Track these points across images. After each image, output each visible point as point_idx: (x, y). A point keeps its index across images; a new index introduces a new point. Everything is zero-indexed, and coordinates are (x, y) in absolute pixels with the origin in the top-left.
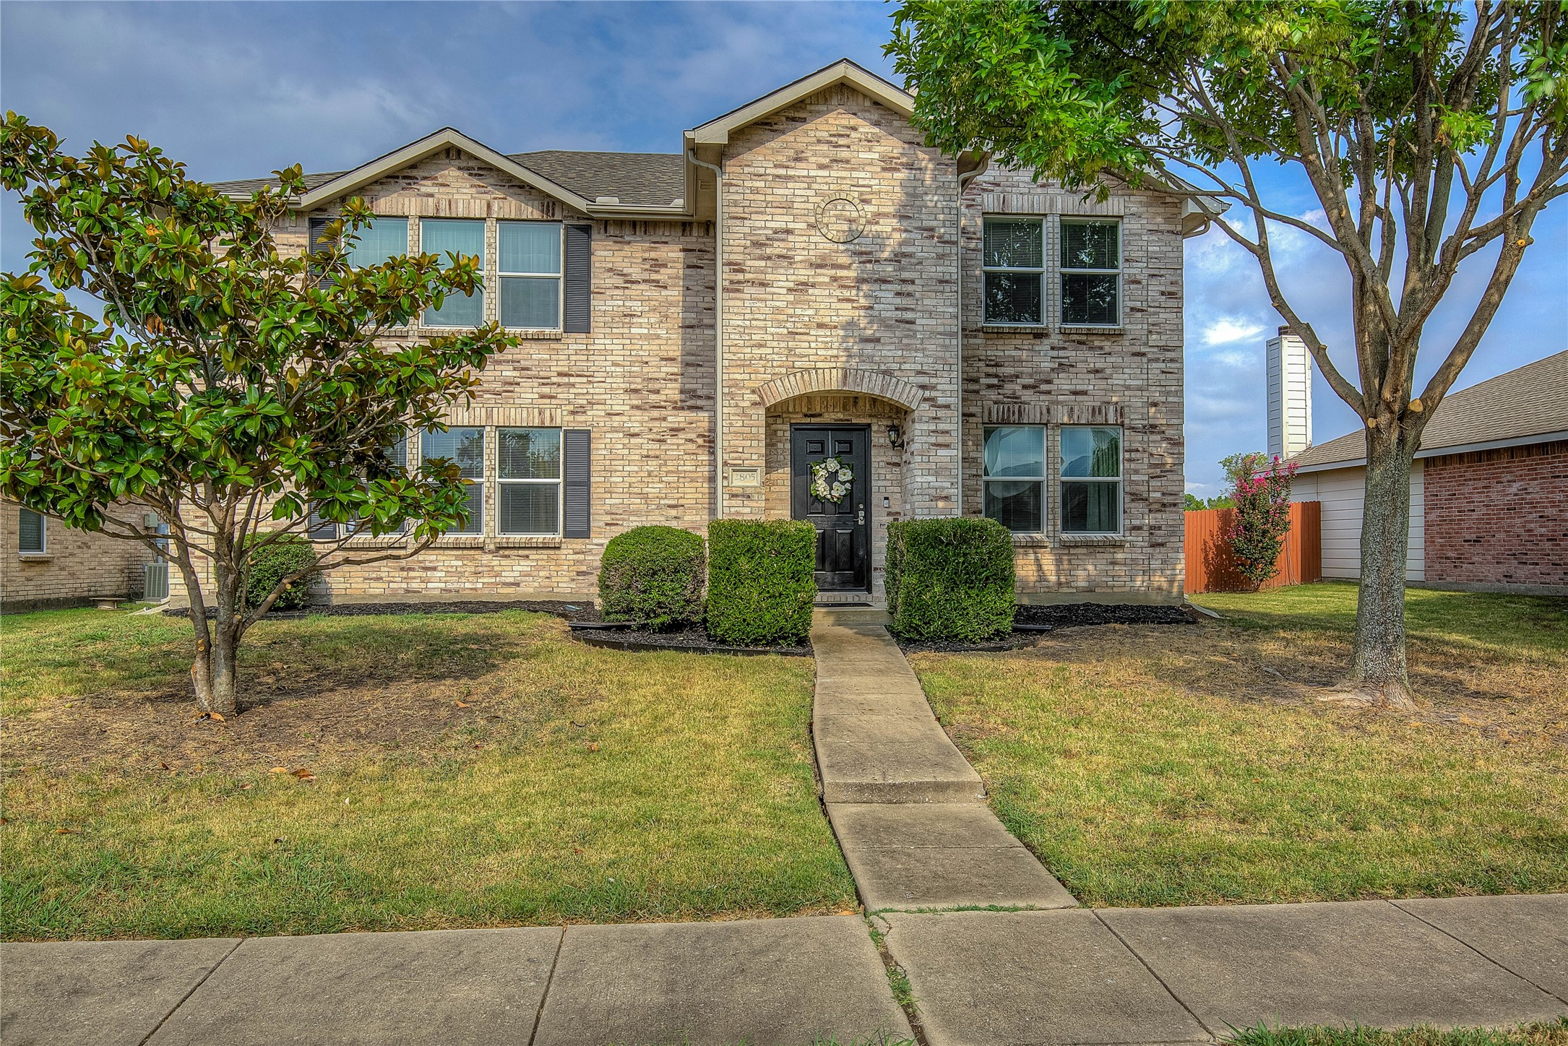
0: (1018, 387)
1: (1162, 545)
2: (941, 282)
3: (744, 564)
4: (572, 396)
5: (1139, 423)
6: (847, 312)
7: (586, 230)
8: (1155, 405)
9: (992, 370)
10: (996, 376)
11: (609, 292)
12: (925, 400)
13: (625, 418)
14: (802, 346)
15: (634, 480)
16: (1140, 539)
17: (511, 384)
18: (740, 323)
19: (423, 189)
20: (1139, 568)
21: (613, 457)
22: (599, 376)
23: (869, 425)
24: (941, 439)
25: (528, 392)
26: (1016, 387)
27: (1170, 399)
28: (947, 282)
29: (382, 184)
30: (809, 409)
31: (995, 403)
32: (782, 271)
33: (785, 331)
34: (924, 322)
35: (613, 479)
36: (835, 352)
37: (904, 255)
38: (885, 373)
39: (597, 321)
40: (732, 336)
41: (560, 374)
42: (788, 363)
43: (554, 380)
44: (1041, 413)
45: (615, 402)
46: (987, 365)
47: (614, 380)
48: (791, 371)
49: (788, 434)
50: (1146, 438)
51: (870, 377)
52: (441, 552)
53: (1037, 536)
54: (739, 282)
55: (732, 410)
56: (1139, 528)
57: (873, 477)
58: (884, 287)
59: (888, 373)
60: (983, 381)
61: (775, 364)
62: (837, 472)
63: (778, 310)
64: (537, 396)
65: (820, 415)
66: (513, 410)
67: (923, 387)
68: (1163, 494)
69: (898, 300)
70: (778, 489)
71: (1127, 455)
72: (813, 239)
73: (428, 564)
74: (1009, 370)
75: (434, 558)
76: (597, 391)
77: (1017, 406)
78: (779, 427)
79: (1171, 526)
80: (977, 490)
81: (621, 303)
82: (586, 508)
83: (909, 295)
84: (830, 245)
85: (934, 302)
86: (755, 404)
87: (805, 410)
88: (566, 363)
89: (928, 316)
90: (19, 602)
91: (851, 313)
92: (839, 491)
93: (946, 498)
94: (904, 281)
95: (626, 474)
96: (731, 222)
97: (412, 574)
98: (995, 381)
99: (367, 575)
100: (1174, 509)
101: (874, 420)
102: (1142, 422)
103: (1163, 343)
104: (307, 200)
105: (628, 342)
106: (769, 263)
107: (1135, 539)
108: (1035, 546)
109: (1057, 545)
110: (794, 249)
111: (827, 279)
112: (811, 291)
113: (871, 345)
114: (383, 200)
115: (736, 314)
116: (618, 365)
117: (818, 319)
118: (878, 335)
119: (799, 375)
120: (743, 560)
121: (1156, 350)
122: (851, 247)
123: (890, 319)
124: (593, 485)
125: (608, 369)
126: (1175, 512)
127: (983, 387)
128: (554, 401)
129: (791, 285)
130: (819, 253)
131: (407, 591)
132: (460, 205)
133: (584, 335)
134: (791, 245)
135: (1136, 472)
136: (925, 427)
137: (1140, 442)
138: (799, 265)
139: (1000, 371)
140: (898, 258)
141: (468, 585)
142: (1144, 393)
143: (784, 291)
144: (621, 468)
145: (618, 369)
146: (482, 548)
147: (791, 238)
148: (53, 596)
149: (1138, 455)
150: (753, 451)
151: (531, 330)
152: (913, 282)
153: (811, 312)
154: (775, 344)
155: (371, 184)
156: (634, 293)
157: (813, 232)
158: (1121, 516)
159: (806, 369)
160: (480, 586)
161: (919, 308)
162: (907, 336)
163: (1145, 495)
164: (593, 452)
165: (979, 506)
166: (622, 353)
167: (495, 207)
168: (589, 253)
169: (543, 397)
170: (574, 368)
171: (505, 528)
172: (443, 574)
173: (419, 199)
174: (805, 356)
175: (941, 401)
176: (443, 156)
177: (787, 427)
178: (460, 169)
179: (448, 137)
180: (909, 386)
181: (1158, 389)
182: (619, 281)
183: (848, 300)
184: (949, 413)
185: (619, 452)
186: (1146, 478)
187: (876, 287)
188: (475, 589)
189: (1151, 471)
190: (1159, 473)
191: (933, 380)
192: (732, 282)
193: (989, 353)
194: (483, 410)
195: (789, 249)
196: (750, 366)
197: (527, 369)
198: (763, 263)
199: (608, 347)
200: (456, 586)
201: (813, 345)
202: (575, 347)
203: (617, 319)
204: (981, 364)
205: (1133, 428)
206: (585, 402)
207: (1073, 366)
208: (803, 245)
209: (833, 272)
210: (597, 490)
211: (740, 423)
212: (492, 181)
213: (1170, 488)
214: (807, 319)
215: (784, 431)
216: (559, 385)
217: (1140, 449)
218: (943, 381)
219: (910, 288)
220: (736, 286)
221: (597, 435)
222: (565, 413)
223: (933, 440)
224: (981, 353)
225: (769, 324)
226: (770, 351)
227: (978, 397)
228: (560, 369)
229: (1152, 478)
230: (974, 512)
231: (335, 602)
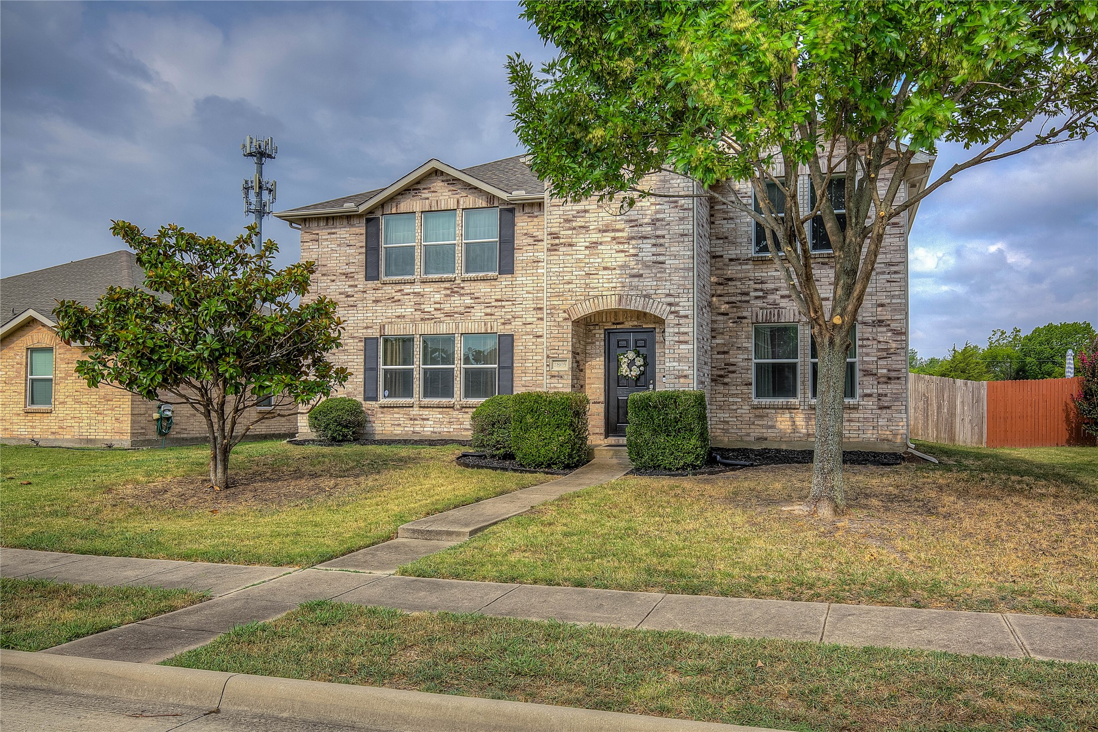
0: (778, 297)
1: (888, 408)
2: (682, 235)
3: (529, 419)
4: (503, 314)
5: (869, 319)
6: (621, 258)
7: (512, 211)
8: (882, 305)
9: (758, 286)
10: (762, 290)
11: (525, 248)
12: (672, 313)
13: (534, 326)
14: (594, 282)
15: (539, 365)
16: (870, 403)
17: (469, 308)
18: (557, 270)
19: (424, 196)
20: (870, 424)
21: (526, 351)
22: (519, 300)
23: (655, 328)
24: (682, 338)
25: (479, 312)
26: (776, 297)
27: (894, 301)
28: (686, 235)
29: (402, 194)
30: (615, 319)
31: (761, 309)
32: (582, 236)
33: (584, 273)
34: (671, 262)
35: (527, 365)
36: (614, 285)
37: (658, 220)
38: (645, 296)
39: (518, 266)
40: (552, 278)
41: (497, 300)
42: (584, 293)
43: (493, 304)
44: (794, 315)
45: (528, 316)
46: (755, 283)
47: (527, 302)
48: (587, 298)
49: (602, 336)
50: (875, 330)
51: (635, 299)
52: (431, 409)
53: (792, 400)
54: (556, 245)
55: (552, 324)
56: (870, 395)
57: (657, 362)
58: (645, 241)
59: (647, 296)
60: (752, 294)
61: (577, 294)
62: (634, 359)
63: (579, 261)
64: (483, 314)
65: (622, 323)
66: (470, 324)
67: (670, 304)
68: (889, 370)
69: (654, 249)
70: (596, 371)
71: (860, 343)
72: (601, 215)
73: (424, 417)
74: (770, 286)
75: (427, 413)
76: (518, 309)
77: (776, 311)
78: (597, 331)
79: (895, 394)
80: (748, 370)
81: (532, 254)
82: (510, 383)
83: (661, 245)
84: (611, 218)
85: (677, 249)
86: (565, 319)
87: (613, 320)
88: (500, 293)
89: (673, 258)
90: (256, 435)
91: (624, 259)
92: (635, 372)
93: (686, 377)
94: (658, 237)
95: (534, 361)
96: (552, 208)
97: (416, 422)
98: (761, 294)
99: (393, 422)
100: (898, 381)
101: (657, 325)
102: (872, 318)
103: (888, 260)
104: (362, 209)
105: (536, 278)
106: (574, 232)
107: (866, 403)
108: (789, 408)
109: (806, 407)
110: (590, 222)
111: (609, 239)
112: (599, 247)
113: (636, 279)
114: (402, 204)
115: (555, 264)
116: (530, 293)
117: (604, 265)
118: (641, 272)
119: (591, 300)
120: (528, 416)
121: (883, 265)
122: (624, 217)
123: (649, 261)
124: (515, 369)
125: (524, 296)
126: (899, 384)
127: (753, 298)
128: (493, 317)
129: (587, 244)
130: (604, 223)
131: (414, 432)
132: (443, 203)
133: (510, 276)
134: (587, 220)
135: (867, 355)
136: (671, 330)
137: (870, 333)
138: (592, 232)
139: (765, 286)
140: (654, 222)
141: (445, 430)
142: (873, 298)
143: (583, 248)
144: (531, 358)
145: (531, 295)
146: (453, 407)
147: (587, 215)
148: (276, 432)
149: (869, 343)
150: (564, 348)
151: (481, 274)
152: (664, 237)
153: (600, 260)
154: (578, 281)
155: (396, 195)
156: (540, 247)
157: (601, 210)
158: (857, 386)
159: (596, 296)
160: (452, 430)
161: (668, 253)
162: (660, 272)
163: (874, 371)
164: (515, 348)
165: (750, 380)
166: (532, 285)
167: (461, 202)
168: (513, 225)
169: (487, 315)
170: (505, 296)
171: (467, 396)
172: (432, 423)
173: (421, 201)
174: (596, 288)
175: (682, 313)
176: (434, 175)
177: (602, 331)
178: (443, 181)
179: (434, 164)
180: (661, 304)
181: (885, 293)
182: (531, 241)
183: (622, 251)
184: (687, 321)
185: (530, 347)
186: (875, 359)
187: (640, 241)
188: (449, 432)
189: (879, 354)
190: (885, 355)
191: (677, 300)
192: (552, 245)
193: (756, 274)
194: (454, 324)
195: (586, 222)
196: (562, 296)
197: (478, 298)
198: (570, 232)
199: (524, 282)
200: (439, 430)
201: (601, 281)
202: (505, 283)
203: (530, 264)
204: (751, 282)
205: (864, 323)
206: (511, 317)
207: (818, 281)
208: (595, 219)
209: (613, 234)
210: (517, 372)
211: (557, 331)
212: (460, 186)
213: (894, 366)
214: (597, 265)
215: (600, 334)
216: (496, 307)
217: (871, 338)
218: (683, 300)
219: (662, 241)
220: (555, 247)
221: (518, 337)
222: (499, 324)
223: (677, 339)
224: (751, 275)
225: (574, 269)
226: (574, 286)
227: (748, 305)
228: (496, 297)
229: (880, 359)
230: (746, 385)
231: (377, 438)
